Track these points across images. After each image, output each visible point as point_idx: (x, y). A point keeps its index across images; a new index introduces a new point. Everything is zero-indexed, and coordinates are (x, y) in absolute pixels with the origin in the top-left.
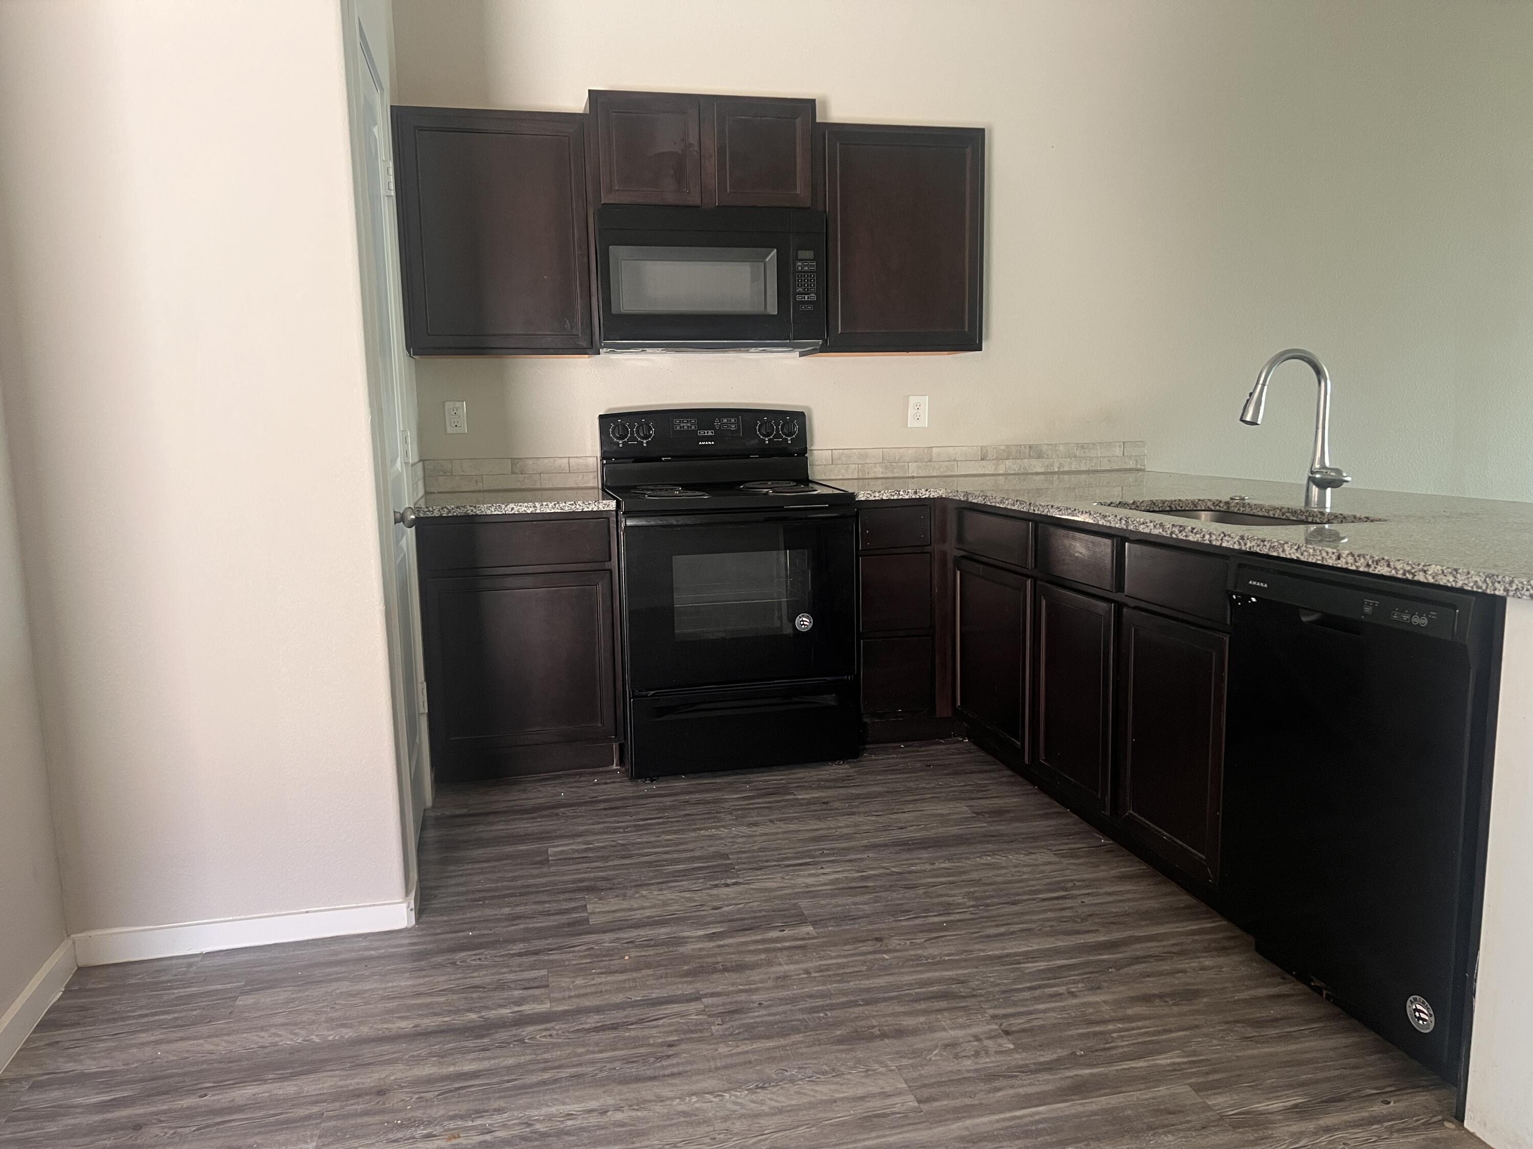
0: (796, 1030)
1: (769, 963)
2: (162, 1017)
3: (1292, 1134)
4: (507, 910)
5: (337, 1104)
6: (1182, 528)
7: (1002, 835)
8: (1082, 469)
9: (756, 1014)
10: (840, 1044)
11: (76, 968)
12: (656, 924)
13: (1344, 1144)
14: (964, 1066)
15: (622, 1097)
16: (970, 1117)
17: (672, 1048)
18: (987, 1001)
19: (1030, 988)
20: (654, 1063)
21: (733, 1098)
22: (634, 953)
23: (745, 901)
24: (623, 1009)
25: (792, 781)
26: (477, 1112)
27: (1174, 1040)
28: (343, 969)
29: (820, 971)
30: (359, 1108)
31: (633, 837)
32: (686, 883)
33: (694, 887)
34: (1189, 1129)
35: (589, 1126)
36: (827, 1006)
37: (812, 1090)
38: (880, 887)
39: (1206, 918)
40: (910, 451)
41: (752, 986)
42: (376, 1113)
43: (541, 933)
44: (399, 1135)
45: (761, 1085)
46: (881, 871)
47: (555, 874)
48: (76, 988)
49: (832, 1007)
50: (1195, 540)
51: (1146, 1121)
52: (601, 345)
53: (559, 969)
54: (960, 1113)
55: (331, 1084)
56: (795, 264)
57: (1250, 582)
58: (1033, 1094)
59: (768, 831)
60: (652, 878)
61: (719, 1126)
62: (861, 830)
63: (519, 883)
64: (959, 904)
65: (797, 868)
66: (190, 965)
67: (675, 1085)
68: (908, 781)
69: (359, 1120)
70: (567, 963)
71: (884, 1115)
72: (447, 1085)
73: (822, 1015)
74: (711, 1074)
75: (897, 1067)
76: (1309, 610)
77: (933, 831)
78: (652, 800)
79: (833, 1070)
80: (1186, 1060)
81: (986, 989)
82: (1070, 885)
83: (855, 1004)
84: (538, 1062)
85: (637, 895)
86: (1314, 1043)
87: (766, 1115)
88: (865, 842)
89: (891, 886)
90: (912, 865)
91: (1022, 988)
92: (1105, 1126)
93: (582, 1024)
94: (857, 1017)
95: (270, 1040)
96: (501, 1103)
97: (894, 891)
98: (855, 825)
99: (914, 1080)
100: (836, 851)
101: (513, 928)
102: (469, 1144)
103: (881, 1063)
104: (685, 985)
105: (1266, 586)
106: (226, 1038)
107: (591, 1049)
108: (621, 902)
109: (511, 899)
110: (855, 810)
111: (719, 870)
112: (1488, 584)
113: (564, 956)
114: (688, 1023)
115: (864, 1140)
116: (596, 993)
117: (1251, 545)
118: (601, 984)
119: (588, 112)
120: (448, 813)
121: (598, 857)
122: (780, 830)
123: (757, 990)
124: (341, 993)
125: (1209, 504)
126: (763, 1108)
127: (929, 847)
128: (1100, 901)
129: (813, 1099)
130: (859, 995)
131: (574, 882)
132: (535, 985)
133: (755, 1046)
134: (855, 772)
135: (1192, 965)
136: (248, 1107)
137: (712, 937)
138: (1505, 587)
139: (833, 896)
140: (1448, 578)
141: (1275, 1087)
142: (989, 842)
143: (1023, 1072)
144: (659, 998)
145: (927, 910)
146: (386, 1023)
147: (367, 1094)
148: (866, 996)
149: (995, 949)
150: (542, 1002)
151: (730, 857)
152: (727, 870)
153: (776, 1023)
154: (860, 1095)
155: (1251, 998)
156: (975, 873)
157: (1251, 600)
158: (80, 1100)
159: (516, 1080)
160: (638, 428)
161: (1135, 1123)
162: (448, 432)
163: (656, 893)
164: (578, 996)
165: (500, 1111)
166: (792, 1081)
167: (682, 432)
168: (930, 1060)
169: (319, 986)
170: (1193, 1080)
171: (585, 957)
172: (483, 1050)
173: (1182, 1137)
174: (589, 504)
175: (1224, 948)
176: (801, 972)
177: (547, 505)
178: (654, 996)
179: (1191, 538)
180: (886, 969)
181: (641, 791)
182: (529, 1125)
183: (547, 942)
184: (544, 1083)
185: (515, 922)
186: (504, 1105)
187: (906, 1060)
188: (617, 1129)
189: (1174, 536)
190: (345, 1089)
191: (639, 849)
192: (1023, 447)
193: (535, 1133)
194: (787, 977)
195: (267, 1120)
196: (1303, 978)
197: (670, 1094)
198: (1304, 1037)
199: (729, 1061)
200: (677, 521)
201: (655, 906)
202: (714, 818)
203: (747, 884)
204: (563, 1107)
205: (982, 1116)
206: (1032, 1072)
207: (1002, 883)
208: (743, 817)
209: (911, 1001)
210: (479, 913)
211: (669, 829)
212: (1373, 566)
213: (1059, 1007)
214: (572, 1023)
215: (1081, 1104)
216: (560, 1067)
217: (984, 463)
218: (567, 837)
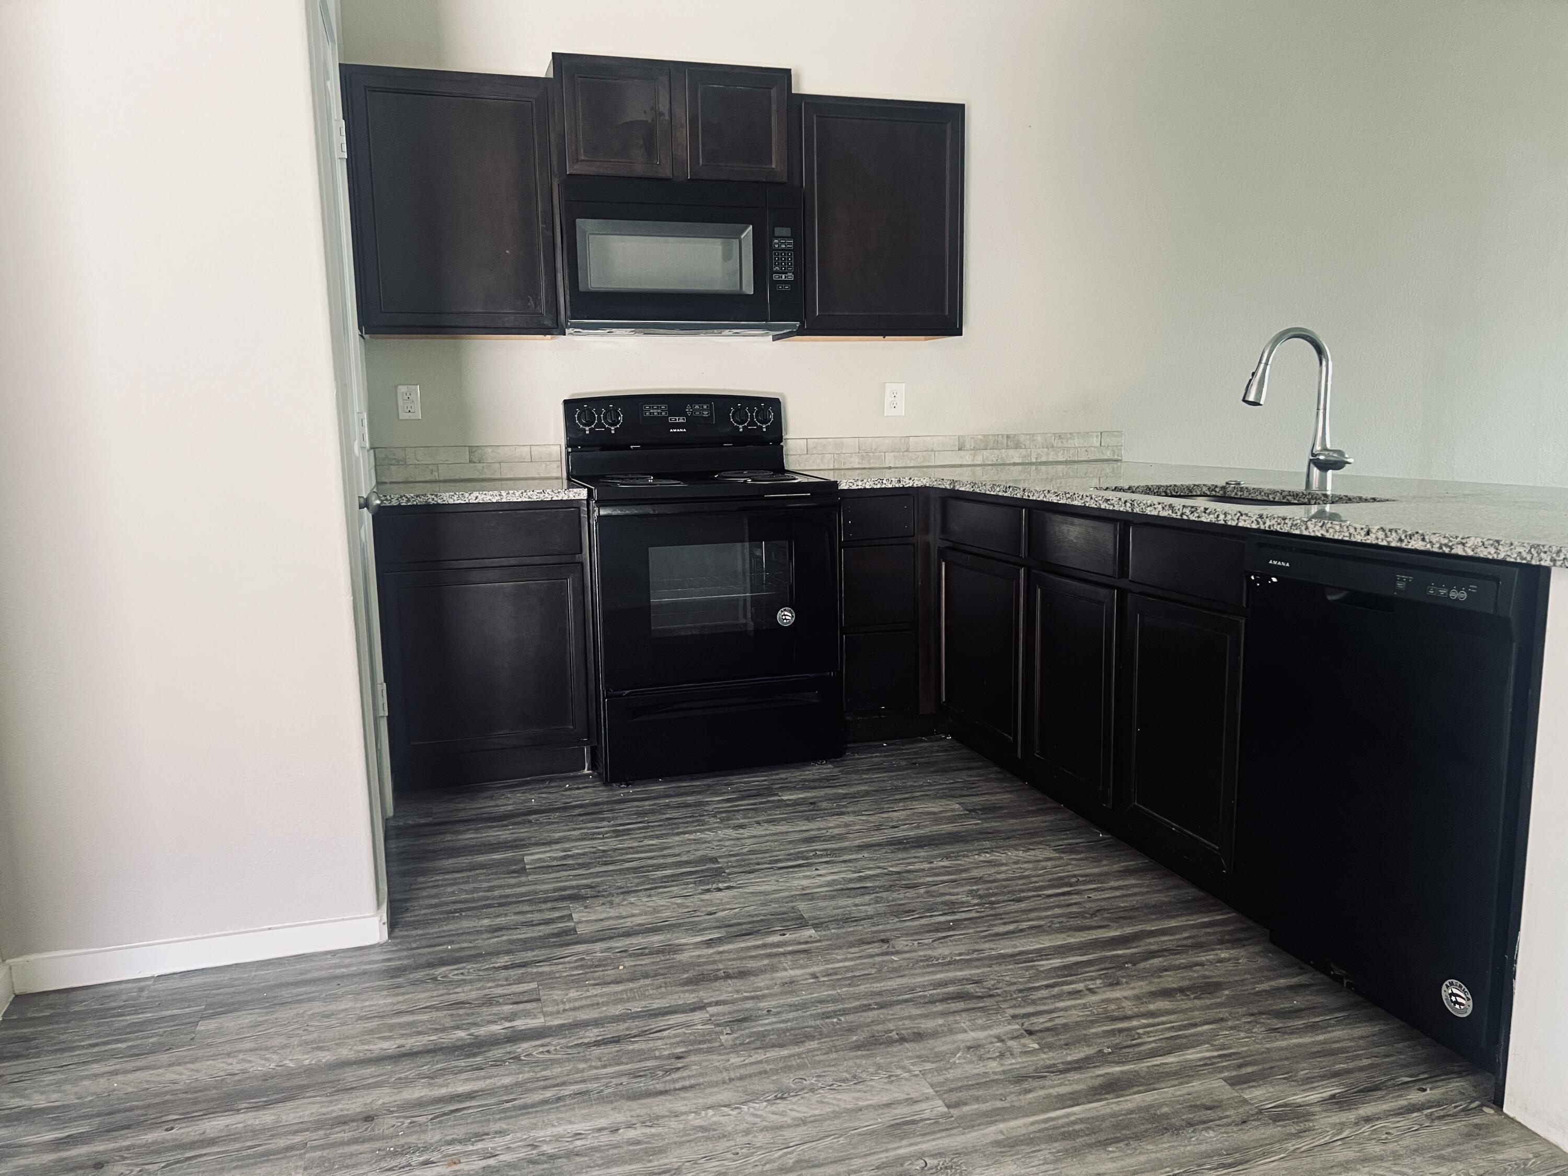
0: (810, 1037)
1: (774, 969)
2: (114, 1046)
3: (1334, 1125)
4: (486, 922)
5: (321, 1133)
6: (1194, 509)
7: (998, 832)
8: (1060, 460)
9: (766, 1021)
10: (858, 1050)
11: (13, 996)
12: (649, 932)
13: (1387, 1133)
14: (990, 1068)
15: (632, 1113)
16: (1004, 1120)
17: (680, 1061)
18: (1005, 1001)
19: (1047, 986)
20: (663, 1076)
21: (752, 1110)
22: (629, 962)
23: (740, 906)
24: (624, 1021)
25: (776, 782)
26: (477, 1135)
27: (1202, 1034)
28: (314, 989)
29: (829, 975)
30: (347, 1136)
31: (613, 843)
32: (676, 888)
33: (685, 892)
34: (1229, 1125)
35: (601, 1146)
36: (839, 1010)
37: (835, 1098)
38: (880, 887)
39: (1217, 910)
40: (887, 441)
41: (758, 993)
42: (365, 1141)
43: (527, 944)
44: (393, 1163)
45: (779, 1095)
46: (879, 871)
47: (535, 883)
48: (15, 1017)
49: (845, 1012)
50: (1208, 520)
51: (1184, 1117)
52: (566, 325)
53: (550, 981)
54: (992, 1116)
55: (311, 1112)
56: (771, 242)
57: (1271, 562)
58: (1065, 1095)
59: (755, 833)
60: (638, 885)
61: (741, 1140)
62: (853, 830)
63: (497, 893)
64: (963, 903)
65: (791, 870)
66: (141, 990)
67: (688, 1099)
68: (895, 780)
69: (347, 1149)
70: (557, 975)
71: (913, 1122)
72: (441, 1108)
73: (835, 1020)
74: (726, 1086)
75: (920, 1071)
76: (1336, 588)
77: (928, 830)
78: (629, 804)
79: (854, 1077)
80: (1216, 1054)
81: (1001, 988)
82: (1074, 880)
83: (867, 1008)
84: (538, 1080)
85: (625, 903)
86: (1341, 1032)
87: (789, 1126)
88: (858, 842)
89: (891, 886)
90: (910, 864)
91: (1039, 986)
92: (1143, 1124)
93: (581, 1038)
94: (872, 1022)
95: (239, 1067)
96: (503, 1125)
97: (894, 891)
98: (846, 825)
99: (941, 1084)
100: (829, 852)
101: (496, 939)
102: (472, 1170)
103: (903, 1068)
104: (687, 995)
105: (1288, 565)
106: (189, 1066)
107: (594, 1064)
108: (608, 910)
109: (490, 910)
110: (844, 810)
111: (708, 874)
112: (1533, 555)
113: (554, 968)
114: (695, 1033)
115: (896, 1149)
116: (592, 1005)
117: (1271, 524)
118: (596, 996)
119: (551, 75)
120: (411, 822)
121: (579, 864)
122: (768, 832)
123: (764, 996)
124: (313, 1014)
125: (1205, 489)
126: (785, 1119)
127: (926, 845)
128: (1107, 896)
129: (837, 1109)
130: (872, 999)
131: (555, 890)
132: (526, 999)
133: (768, 1055)
134: (840, 772)
135: (1208, 957)
136: (220, 1139)
137: (710, 943)
138: (1552, 557)
139: (832, 898)
140: (1489, 550)
141: (1308, 1078)
142: (985, 839)
143: (1053, 1072)
144: (659, 1008)
145: (930, 910)
146: (366, 1044)
147: (353, 1121)
148: (879, 999)
149: (1006, 947)
150: (535, 1017)
151: (719, 860)
152: (718, 874)
153: (788, 1030)
154: (885, 1102)
155: (1271, 990)
156: (976, 871)
157: (1271, 580)
158: (31, 1139)
159: (515, 1099)
160: (605, 415)
161: (1173, 1120)
162: (401, 417)
163: (645, 899)
164: (574, 1009)
165: (501, 1133)
166: (812, 1090)
167: (652, 418)
168: (955, 1063)
169: (288, 1007)
170: (1226, 1074)
171: (576, 968)
172: (477, 1069)
173: (1223, 1133)
174: (559, 492)
175: (1239, 940)
176: (808, 977)
177: (514, 493)
178: (655, 1006)
179: (1203, 519)
180: (896, 971)
181: (616, 795)
182: (535, 1147)
183: (534, 953)
184: (545, 1102)
185: (496, 934)
186: (505, 1127)
187: (929, 1064)
188: (631, 1148)
189: (1185, 517)
190: (328, 1116)
191: (622, 854)
192: (1000, 437)
193: (543, 1155)
194: (793, 982)
195: (244, 1153)
196: (1322, 968)
197: (684, 1109)
198: (1331, 1027)
199: (743, 1071)
200: (654, 510)
201: (646, 913)
202: (698, 821)
203: (739, 888)
204: (570, 1126)
205: (1016, 1118)
206: (1061, 1072)
207: (1004, 880)
208: (728, 820)
209: (927, 1003)
210: (457, 926)
211: (651, 833)
212: (1406, 541)
213: (1079, 1005)
214: (570, 1037)
215: (1116, 1103)
216: (564, 1084)
217: (961, 453)
218: (543, 844)
